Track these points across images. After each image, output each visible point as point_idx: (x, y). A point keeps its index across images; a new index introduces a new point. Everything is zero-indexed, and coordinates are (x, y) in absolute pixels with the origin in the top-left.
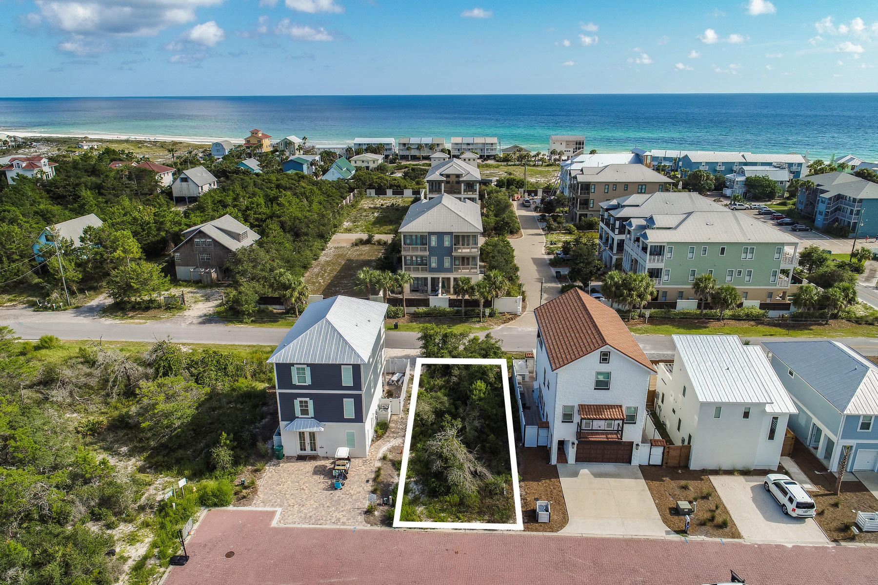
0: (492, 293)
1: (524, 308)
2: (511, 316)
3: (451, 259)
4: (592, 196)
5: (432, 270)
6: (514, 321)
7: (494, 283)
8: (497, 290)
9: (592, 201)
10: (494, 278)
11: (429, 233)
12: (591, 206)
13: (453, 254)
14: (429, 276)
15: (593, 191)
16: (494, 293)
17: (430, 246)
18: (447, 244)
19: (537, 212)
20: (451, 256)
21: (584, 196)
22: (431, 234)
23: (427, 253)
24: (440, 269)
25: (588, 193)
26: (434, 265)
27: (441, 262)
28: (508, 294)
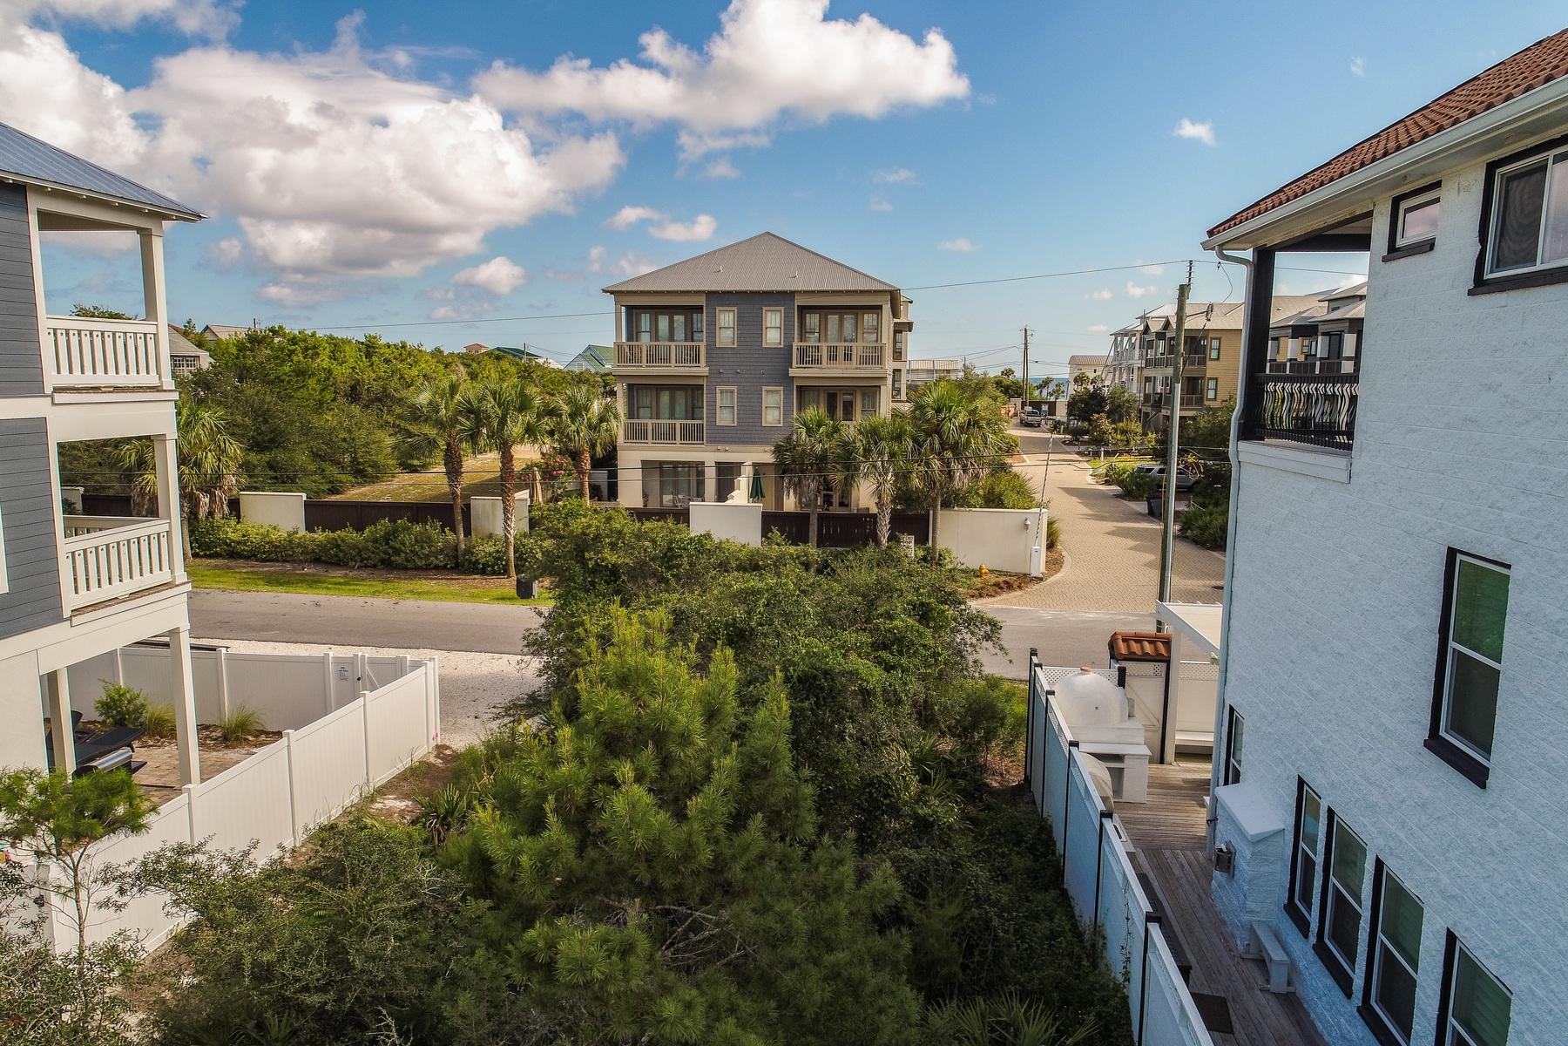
0: (928, 464)
1: (1054, 564)
2: (1004, 578)
3: (787, 395)
4: (1212, 369)
5: (723, 437)
6: (1019, 593)
7: (937, 430)
8: (949, 454)
9: (1212, 384)
10: (938, 411)
11: (710, 294)
12: (1211, 394)
13: (793, 372)
14: (709, 456)
15: (1214, 354)
16: (936, 464)
17: (711, 347)
18: (773, 337)
19: (1059, 433)
20: (787, 380)
21: (1193, 370)
22: (720, 298)
23: (703, 369)
24: (748, 432)
25: (1203, 362)
26: (725, 418)
27: (750, 410)
28: (993, 500)
